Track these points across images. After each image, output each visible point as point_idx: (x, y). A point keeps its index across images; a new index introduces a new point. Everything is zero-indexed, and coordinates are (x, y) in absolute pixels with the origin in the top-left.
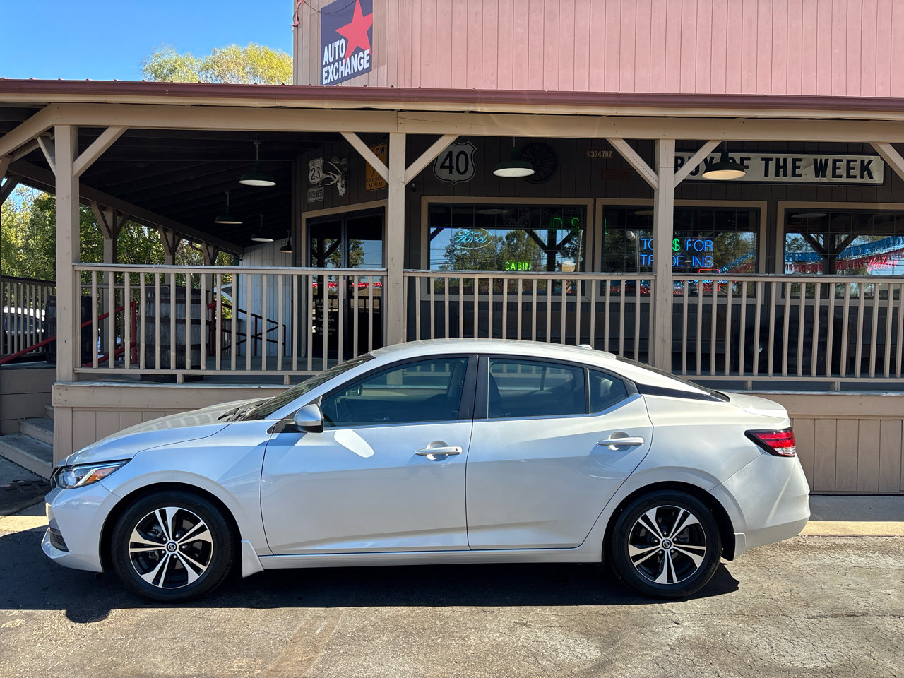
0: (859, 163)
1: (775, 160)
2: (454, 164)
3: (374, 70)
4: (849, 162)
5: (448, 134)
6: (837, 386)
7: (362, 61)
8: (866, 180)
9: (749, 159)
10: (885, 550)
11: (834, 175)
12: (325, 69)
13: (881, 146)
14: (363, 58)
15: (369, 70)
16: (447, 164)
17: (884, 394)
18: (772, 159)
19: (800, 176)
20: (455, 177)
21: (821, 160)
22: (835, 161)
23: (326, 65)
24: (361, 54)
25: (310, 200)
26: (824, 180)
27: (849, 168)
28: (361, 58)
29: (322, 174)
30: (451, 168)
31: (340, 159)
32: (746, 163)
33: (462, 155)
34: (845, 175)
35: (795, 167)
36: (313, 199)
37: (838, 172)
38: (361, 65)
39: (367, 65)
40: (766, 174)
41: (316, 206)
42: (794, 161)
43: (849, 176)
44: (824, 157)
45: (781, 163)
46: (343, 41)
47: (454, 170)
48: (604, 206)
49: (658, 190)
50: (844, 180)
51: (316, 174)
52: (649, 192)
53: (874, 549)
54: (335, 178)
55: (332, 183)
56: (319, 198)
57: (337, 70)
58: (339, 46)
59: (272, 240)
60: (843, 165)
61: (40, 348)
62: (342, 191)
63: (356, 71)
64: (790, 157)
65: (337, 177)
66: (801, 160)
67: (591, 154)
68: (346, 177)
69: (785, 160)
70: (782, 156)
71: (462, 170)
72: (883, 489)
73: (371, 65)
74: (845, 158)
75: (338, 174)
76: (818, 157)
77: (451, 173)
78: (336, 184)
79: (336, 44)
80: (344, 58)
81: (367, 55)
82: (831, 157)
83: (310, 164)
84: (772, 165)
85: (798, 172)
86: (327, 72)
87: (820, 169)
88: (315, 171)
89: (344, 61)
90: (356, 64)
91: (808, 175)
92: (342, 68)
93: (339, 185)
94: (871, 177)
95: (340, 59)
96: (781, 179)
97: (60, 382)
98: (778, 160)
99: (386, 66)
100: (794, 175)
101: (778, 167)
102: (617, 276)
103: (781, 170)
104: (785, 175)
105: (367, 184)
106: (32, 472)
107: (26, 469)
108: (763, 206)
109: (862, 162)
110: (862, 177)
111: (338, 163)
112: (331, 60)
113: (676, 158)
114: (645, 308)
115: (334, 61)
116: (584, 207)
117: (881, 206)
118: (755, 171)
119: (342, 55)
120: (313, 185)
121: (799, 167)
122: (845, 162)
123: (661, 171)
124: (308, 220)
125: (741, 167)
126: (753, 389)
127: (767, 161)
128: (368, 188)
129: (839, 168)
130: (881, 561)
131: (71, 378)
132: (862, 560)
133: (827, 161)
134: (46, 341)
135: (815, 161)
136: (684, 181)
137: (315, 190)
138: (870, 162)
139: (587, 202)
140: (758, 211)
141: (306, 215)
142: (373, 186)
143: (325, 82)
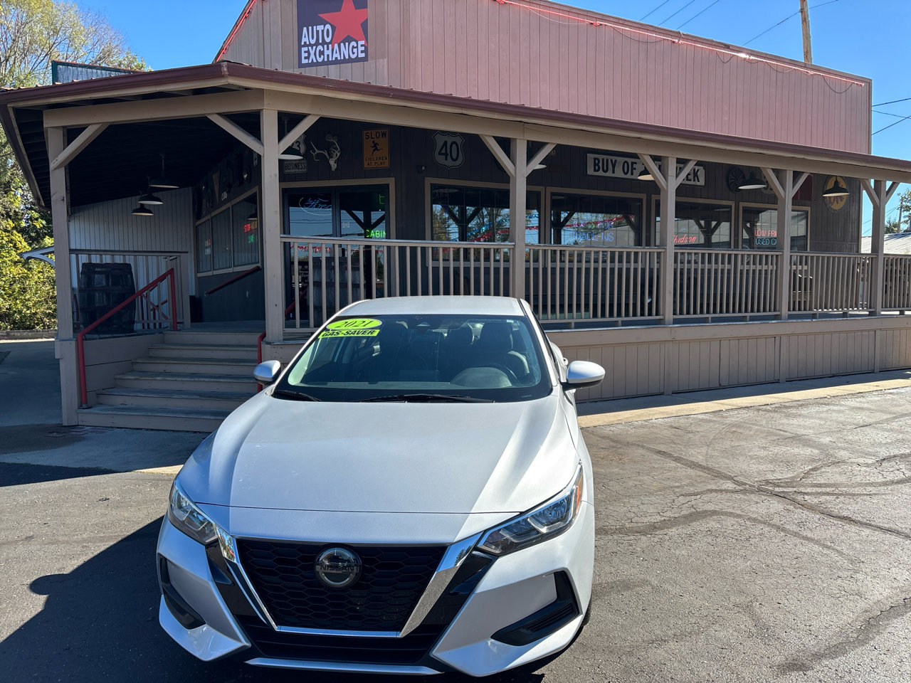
2: (448, 152)
3: (371, 62)
5: (551, 143)
7: (355, 50)
8: (696, 183)
9: (636, 163)
12: (304, 49)
13: (767, 170)
14: (357, 47)
15: (365, 59)
16: (443, 151)
20: (449, 163)
23: (305, 45)
24: (354, 44)
25: (288, 171)
28: (353, 47)
30: (446, 155)
33: (454, 145)
36: (293, 171)
38: (353, 53)
39: (363, 55)
41: (295, 178)
46: (328, 26)
47: (449, 157)
48: (551, 192)
51: (295, 147)
56: (300, 170)
57: (322, 53)
58: (323, 31)
62: (334, 167)
63: (347, 57)
71: (454, 157)
73: (367, 55)
77: (446, 159)
78: (327, 160)
79: (320, 28)
80: (330, 43)
81: (362, 46)
86: (308, 52)
89: (330, 46)
90: (346, 51)
92: (326, 52)
93: (331, 162)
94: (698, 181)
95: (324, 43)
99: (386, 60)
105: (366, 163)
108: (644, 196)
110: (694, 181)
112: (313, 42)
113: (677, 169)
115: (317, 44)
116: (539, 193)
117: (701, 201)
119: (328, 40)
124: (285, 190)
126: (711, 322)
128: (366, 166)
131: (281, 337)
136: (680, 185)
137: (294, 162)
138: (698, 170)
139: (541, 189)
140: (641, 200)
142: (373, 165)
143: (304, 61)
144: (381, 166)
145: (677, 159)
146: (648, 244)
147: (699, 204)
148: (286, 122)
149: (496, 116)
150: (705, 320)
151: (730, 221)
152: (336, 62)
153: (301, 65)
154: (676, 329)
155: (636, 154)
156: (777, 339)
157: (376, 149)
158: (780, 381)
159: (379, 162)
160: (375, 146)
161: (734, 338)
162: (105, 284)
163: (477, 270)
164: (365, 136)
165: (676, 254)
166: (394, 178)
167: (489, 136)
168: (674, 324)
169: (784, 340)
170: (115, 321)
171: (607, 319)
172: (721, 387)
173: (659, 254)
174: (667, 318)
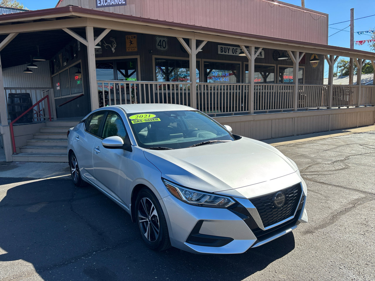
2: (162, 45)
3: (128, 6)
5: (206, 40)
6: (282, 111)
9: (237, 49)
15: (125, 4)
16: (160, 44)
20: (162, 49)
22: (255, 51)
30: (161, 45)
31: (113, 38)
33: (164, 42)
39: (124, 3)
47: (162, 46)
48: (204, 61)
57: (106, 1)
62: (114, 51)
63: (117, 4)
71: (164, 47)
73: (126, 2)
77: (161, 48)
86: (100, 1)
90: (117, 1)
92: (108, 1)
93: (112, 49)
99: (134, 5)
105: (127, 49)
110: (261, 56)
116: (199, 62)
128: (127, 51)
138: (262, 52)
139: (200, 60)
140: (239, 64)
142: (130, 50)
143: (99, 5)
145: (255, 47)
146: (242, 82)
147: (263, 66)
149: (184, 29)
150: (265, 112)
151: (274, 72)
152: (113, 5)
153: (97, 7)
154: (255, 116)
155: (239, 45)
156: (293, 119)
157: (131, 43)
158: (295, 135)
159: (133, 49)
160: (131, 42)
161: (277, 119)
162: (19, 102)
163: (173, 94)
164: (126, 38)
165: (255, 86)
166: (139, 56)
167: (181, 38)
168: (254, 114)
169: (296, 119)
170: (25, 118)
171: (229, 113)
172: (272, 138)
173: (248, 86)
174: (251, 111)
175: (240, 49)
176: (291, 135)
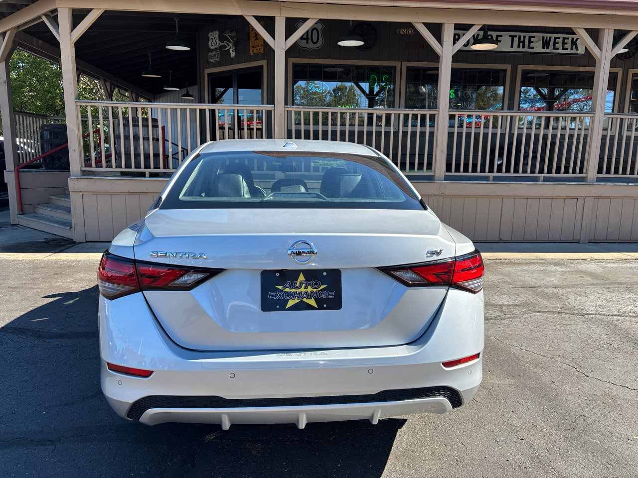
0: (570, 39)
1: (518, 37)
2: (310, 37)
4: (564, 39)
5: (313, 18)
6: (542, 179)
8: (574, 51)
9: (501, 36)
10: (556, 264)
11: (554, 48)
13: (578, 30)
16: (305, 36)
17: (568, 183)
18: (516, 36)
19: (533, 48)
20: (310, 45)
21: (547, 37)
22: (555, 38)
25: (210, 60)
26: (548, 51)
27: (564, 43)
29: (218, 41)
30: (307, 39)
31: (231, 32)
32: (499, 38)
33: (315, 31)
34: (561, 48)
35: (530, 42)
36: (213, 60)
37: (557, 46)
40: (512, 47)
41: (214, 65)
42: (530, 37)
43: (563, 48)
44: (549, 35)
45: (522, 40)
47: (310, 41)
48: (407, 67)
49: (442, 57)
50: (560, 51)
51: (214, 42)
52: (436, 58)
53: (550, 264)
54: (229, 45)
55: (227, 49)
56: (217, 59)
59: (178, 89)
60: (560, 41)
61: (41, 159)
62: (233, 54)
64: (527, 35)
65: (230, 44)
66: (534, 37)
67: (400, 31)
68: (236, 44)
69: (524, 37)
70: (522, 34)
71: (315, 40)
72: (563, 239)
74: (562, 36)
75: (230, 42)
76: (545, 35)
77: (307, 42)
78: (229, 50)
82: (553, 36)
83: (209, 35)
84: (516, 40)
85: (532, 45)
87: (546, 44)
88: (214, 40)
91: (538, 47)
93: (231, 51)
94: (577, 49)
96: (521, 50)
97: (73, 176)
98: (520, 37)
100: (529, 47)
101: (519, 42)
102: (415, 111)
103: (521, 44)
104: (523, 47)
105: (251, 51)
106: (54, 234)
107: (48, 233)
108: (508, 67)
109: (573, 39)
110: (572, 49)
111: (230, 34)
113: (455, 35)
114: (432, 134)
116: (395, 68)
117: (581, 69)
118: (505, 44)
120: (212, 50)
121: (533, 42)
122: (562, 39)
123: (445, 44)
124: (209, 75)
125: (496, 42)
126: (493, 181)
127: (513, 37)
128: (251, 53)
129: (558, 43)
130: (553, 268)
131: (79, 173)
132: (544, 268)
133: (550, 38)
134: (44, 155)
135: (543, 38)
136: (459, 51)
137: (213, 53)
138: (577, 39)
139: (397, 64)
140: (505, 71)
141: (208, 71)
142: (255, 52)
144: (260, 51)
145: (456, 25)
148: (177, 22)
154: (446, 185)
156: (580, 201)
157: (257, 39)
158: (581, 242)
159: (258, 48)
160: (256, 36)
166: (266, 61)
168: (445, 180)
170: (56, 162)
172: (500, 241)
174: (437, 175)
175: (510, 36)
176: (571, 239)
